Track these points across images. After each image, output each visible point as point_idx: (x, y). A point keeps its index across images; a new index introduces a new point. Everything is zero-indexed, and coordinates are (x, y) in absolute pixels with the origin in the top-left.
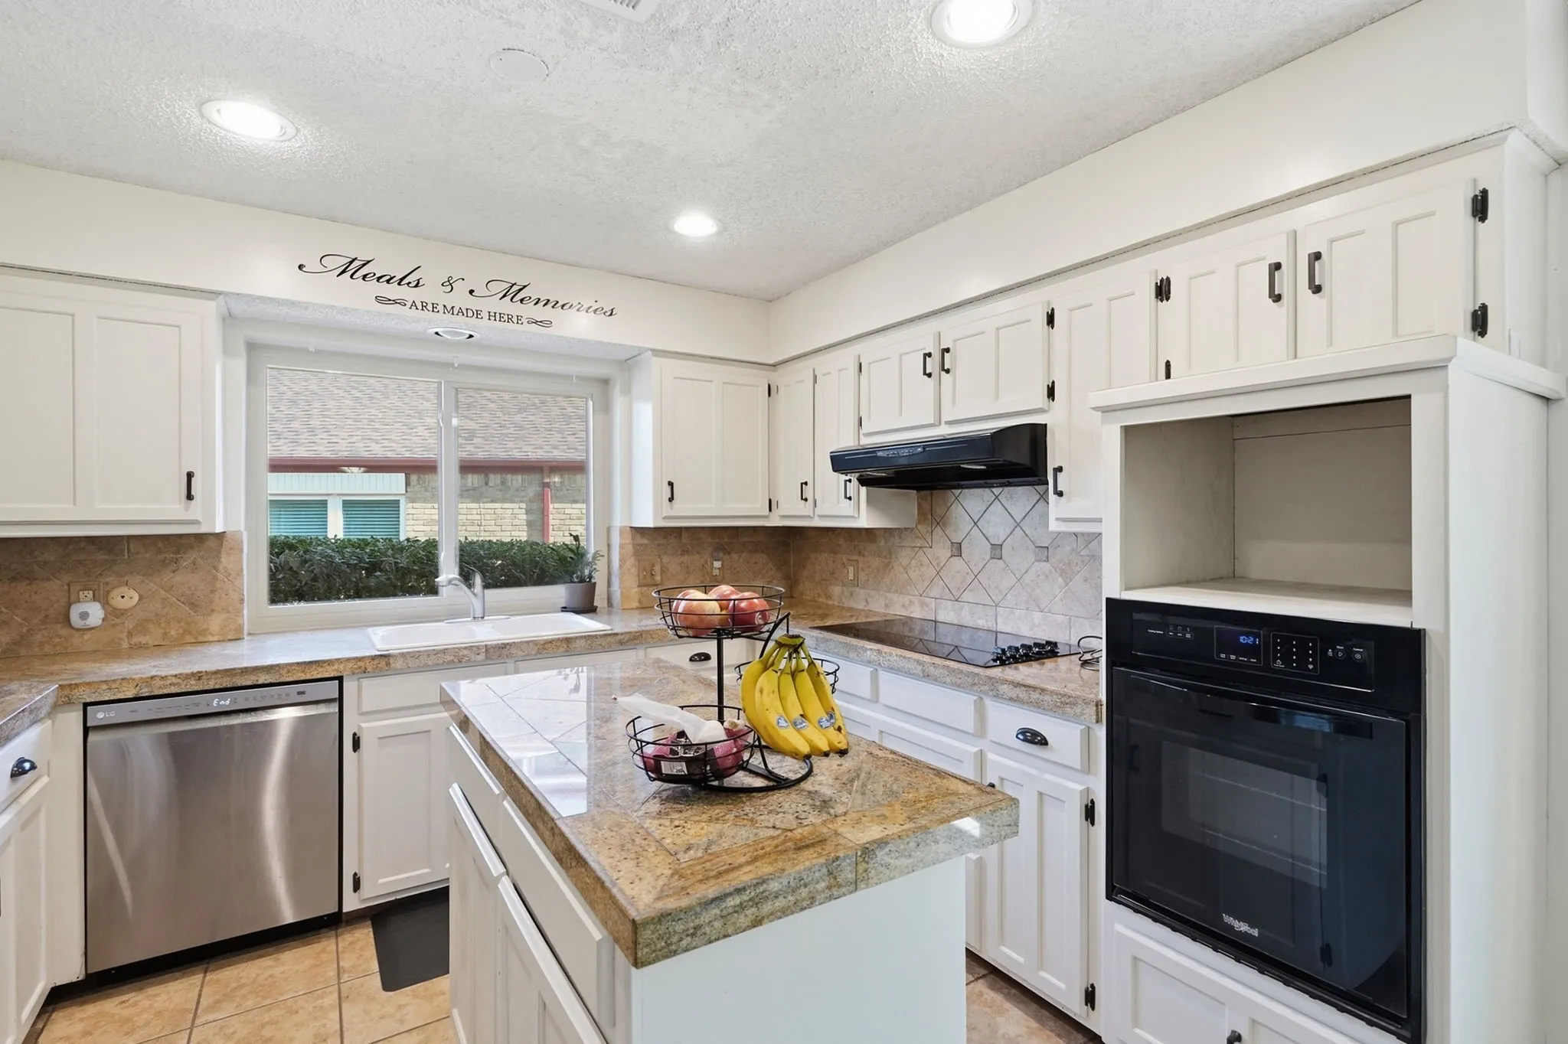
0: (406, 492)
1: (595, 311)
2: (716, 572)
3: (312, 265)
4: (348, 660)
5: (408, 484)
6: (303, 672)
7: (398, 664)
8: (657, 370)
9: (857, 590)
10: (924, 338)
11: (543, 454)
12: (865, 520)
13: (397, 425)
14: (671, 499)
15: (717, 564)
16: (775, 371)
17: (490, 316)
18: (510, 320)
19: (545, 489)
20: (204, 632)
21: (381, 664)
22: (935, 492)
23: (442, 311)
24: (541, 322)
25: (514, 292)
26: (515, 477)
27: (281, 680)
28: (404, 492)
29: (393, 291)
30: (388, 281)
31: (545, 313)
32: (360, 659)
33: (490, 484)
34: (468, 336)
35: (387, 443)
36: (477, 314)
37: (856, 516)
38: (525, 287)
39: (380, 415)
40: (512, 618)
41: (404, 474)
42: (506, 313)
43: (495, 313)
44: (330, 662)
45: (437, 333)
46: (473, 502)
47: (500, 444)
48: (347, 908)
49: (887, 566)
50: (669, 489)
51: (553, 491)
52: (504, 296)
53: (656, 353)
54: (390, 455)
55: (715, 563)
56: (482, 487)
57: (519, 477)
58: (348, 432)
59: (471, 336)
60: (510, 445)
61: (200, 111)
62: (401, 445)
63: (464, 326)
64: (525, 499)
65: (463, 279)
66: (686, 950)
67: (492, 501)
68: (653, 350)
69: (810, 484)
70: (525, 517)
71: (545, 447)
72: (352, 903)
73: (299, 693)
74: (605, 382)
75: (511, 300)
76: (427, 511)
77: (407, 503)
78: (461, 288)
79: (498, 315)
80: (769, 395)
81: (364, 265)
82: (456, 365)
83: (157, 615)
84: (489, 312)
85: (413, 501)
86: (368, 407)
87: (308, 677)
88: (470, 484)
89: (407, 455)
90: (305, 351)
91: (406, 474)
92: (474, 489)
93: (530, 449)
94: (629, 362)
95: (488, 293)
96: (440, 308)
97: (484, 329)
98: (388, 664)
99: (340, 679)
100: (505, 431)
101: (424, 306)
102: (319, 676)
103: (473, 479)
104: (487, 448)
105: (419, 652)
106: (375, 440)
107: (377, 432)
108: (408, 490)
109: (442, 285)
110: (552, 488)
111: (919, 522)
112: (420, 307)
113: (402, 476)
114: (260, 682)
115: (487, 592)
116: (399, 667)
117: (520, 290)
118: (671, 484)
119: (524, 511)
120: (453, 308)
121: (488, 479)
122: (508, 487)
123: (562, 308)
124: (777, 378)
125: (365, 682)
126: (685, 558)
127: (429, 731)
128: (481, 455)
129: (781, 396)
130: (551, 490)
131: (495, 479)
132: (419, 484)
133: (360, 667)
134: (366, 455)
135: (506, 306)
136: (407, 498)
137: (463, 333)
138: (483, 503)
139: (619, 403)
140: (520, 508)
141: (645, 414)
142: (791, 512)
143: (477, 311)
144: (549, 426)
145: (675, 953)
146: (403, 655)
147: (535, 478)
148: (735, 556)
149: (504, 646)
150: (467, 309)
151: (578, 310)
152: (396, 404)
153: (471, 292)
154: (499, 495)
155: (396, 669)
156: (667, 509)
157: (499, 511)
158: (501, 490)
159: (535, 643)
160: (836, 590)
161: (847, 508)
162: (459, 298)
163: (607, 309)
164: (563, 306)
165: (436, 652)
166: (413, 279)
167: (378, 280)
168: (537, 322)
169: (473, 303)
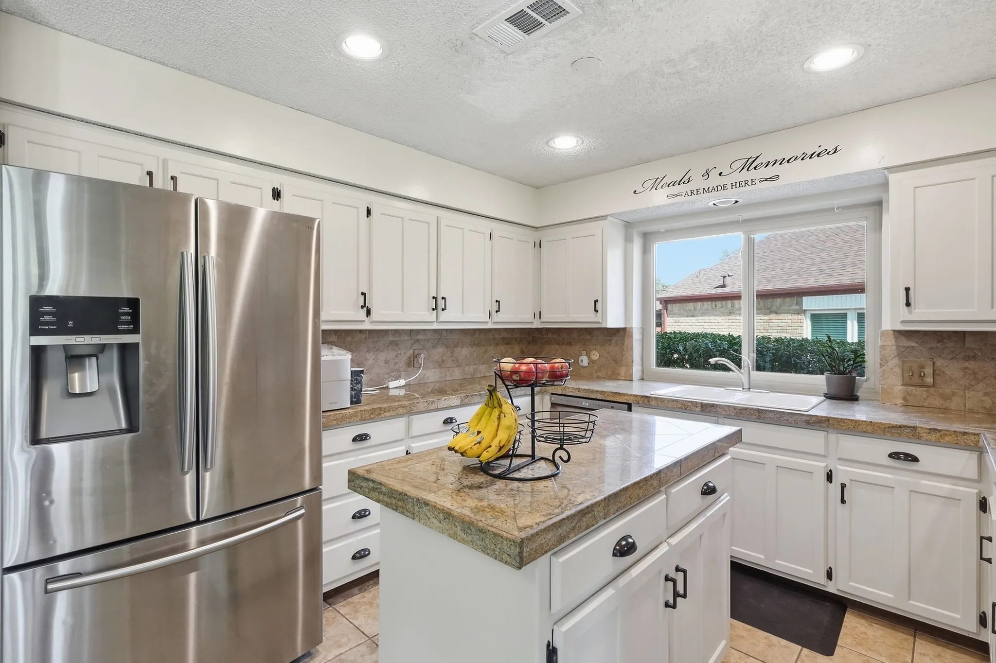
1: (819, 155)
4: (635, 395)
6: (613, 397)
7: (653, 403)
14: (908, 304)
17: (732, 186)
18: (746, 183)
20: (618, 374)
21: (646, 401)
23: (702, 193)
24: (769, 178)
25: (750, 164)
27: (606, 399)
29: (677, 189)
30: (674, 185)
31: (770, 171)
32: (640, 397)
34: (735, 202)
36: (724, 187)
40: (771, 393)
42: (744, 180)
43: (736, 183)
44: (623, 394)
45: (714, 204)
50: (905, 295)
52: (743, 168)
53: (891, 170)
59: (737, 202)
61: (548, 145)
65: (715, 168)
68: (887, 169)
73: (611, 407)
75: (748, 170)
78: (714, 174)
79: (738, 184)
81: (661, 180)
83: (604, 364)
84: (732, 184)
87: (616, 400)
95: (732, 171)
96: (701, 191)
97: (743, 195)
99: (629, 404)
102: (619, 401)
105: (664, 398)
109: (703, 176)
112: (690, 194)
114: (598, 398)
116: (653, 404)
117: (753, 161)
120: (709, 188)
123: (788, 162)
133: (636, 400)
135: (746, 175)
137: (730, 201)
143: (724, 185)
146: (656, 398)
149: (713, 405)
150: (717, 186)
151: (802, 159)
153: (720, 174)
155: (652, 405)
156: (906, 314)
159: (735, 408)
162: (715, 180)
163: (832, 149)
165: (673, 401)
166: (686, 179)
167: (668, 186)
168: (766, 180)
169: (721, 181)
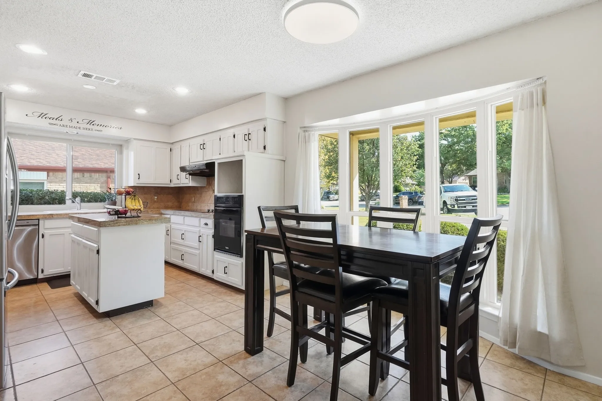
0: (47, 179)
1: (116, 128)
2: (156, 200)
3: (30, 114)
4: (41, 215)
5: (48, 176)
6: (28, 217)
8: (134, 143)
9: (195, 204)
10: (200, 141)
11: (108, 166)
12: (191, 184)
13: (43, 153)
14: (139, 179)
15: (156, 197)
16: (173, 145)
18: (89, 130)
19: (108, 179)
21: (51, 217)
22: (210, 177)
23: (69, 127)
24: (99, 130)
25: (91, 122)
26: (95, 174)
27: (22, 219)
28: (46, 179)
29: (54, 122)
30: (53, 119)
31: (99, 128)
32: (44, 215)
33: (85, 177)
35: (38, 160)
37: (189, 183)
38: (94, 121)
39: (35, 149)
41: (46, 172)
42: (88, 128)
44: (36, 215)
45: (67, 132)
46: (77, 183)
47: (89, 162)
48: (39, 277)
49: (201, 196)
50: (138, 175)
51: (111, 180)
52: (88, 123)
53: (135, 139)
54: (40, 164)
55: (155, 197)
56: (81, 178)
57: (97, 174)
58: (19, 155)
59: (77, 133)
60: (94, 162)
62: (45, 161)
63: (75, 131)
64: (100, 183)
65: (75, 119)
66: (108, 227)
67: (85, 183)
68: (134, 138)
69: (180, 175)
70: (99, 189)
71: (108, 163)
72: (41, 276)
73: (27, 222)
74: (121, 146)
75: (90, 125)
76: (56, 186)
77: (48, 183)
78: (75, 122)
79: (86, 129)
80: (171, 151)
81: (45, 115)
82: (73, 140)
84: (83, 128)
85: (50, 182)
86: (28, 145)
87: (30, 219)
88: (76, 177)
89: (48, 165)
90: (24, 135)
91: (47, 172)
92: (78, 178)
93: (102, 164)
94: (128, 141)
95: (83, 123)
96: (68, 126)
97: (81, 132)
98: (52, 216)
99: (39, 220)
100: (92, 157)
101: (63, 126)
102: (33, 219)
103: (77, 175)
104: (84, 163)
105: (61, 214)
106: (33, 158)
107: (34, 155)
108: (48, 178)
109: (69, 120)
110: (111, 178)
111: (207, 185)
112: (62, 126)
113: (45, 173)
115: (81, 203)
117: (92, 122)
118: (139, 174)
119: (99, 187)
120: (72, 126)
121: (84, 174)
122: (93, 178)
124: (173, 147)
125: (46, 221)
126: (146, 196)
127: (64, 234)
128: (81, 166)
129: (174, 151)
130: (111, 179)
131: (87, 175)
132: (54, 176)
133: (44, 217)
134: (29, 164)
135: (88, 126)
136: (47, 181)
138: (81, 184)
139: (125, 152)
140: (97, 186)
141: (132, 154)
142: (176, 183)
143: (79, 127)
144: (111, 155)
145: (106, 227)
146: (57, 214)
147: (104, 175)
148: (162, 196)
150: (76, 127)
151: (110, 127)
152: (42, 145)
153: (78, 122)
154: (89, 181)
156: (138, 181)
157: (89, 187)
158: (89, 179)
160: (190, 204)
161: (187, 181)
162: (74, 124)
163: (120, 127)
164: (106, 127)
166: (60, 118)
167: (50, 119)
168: (97, 130)
169: (78, 125)
